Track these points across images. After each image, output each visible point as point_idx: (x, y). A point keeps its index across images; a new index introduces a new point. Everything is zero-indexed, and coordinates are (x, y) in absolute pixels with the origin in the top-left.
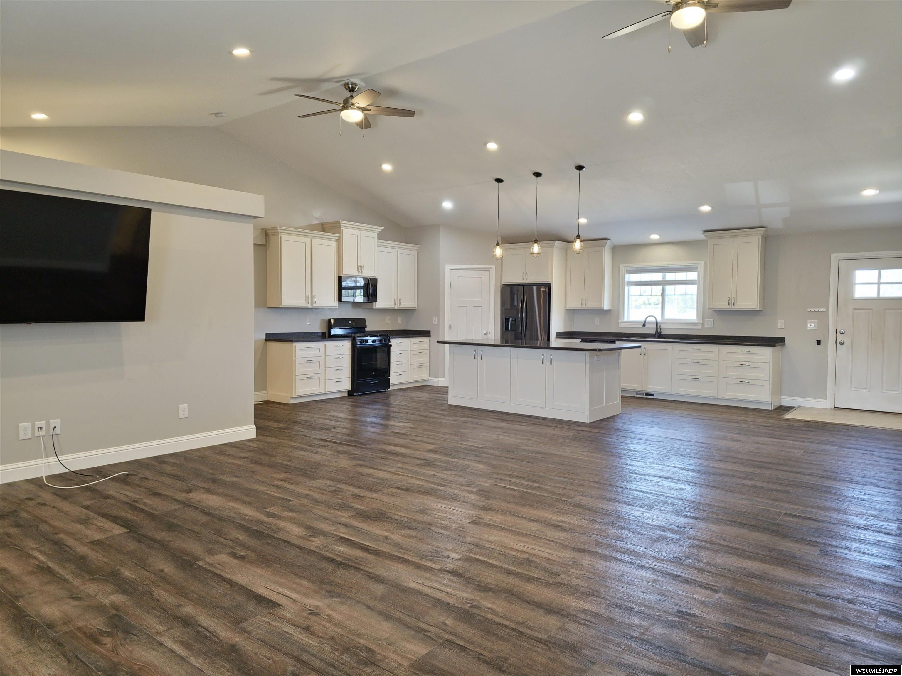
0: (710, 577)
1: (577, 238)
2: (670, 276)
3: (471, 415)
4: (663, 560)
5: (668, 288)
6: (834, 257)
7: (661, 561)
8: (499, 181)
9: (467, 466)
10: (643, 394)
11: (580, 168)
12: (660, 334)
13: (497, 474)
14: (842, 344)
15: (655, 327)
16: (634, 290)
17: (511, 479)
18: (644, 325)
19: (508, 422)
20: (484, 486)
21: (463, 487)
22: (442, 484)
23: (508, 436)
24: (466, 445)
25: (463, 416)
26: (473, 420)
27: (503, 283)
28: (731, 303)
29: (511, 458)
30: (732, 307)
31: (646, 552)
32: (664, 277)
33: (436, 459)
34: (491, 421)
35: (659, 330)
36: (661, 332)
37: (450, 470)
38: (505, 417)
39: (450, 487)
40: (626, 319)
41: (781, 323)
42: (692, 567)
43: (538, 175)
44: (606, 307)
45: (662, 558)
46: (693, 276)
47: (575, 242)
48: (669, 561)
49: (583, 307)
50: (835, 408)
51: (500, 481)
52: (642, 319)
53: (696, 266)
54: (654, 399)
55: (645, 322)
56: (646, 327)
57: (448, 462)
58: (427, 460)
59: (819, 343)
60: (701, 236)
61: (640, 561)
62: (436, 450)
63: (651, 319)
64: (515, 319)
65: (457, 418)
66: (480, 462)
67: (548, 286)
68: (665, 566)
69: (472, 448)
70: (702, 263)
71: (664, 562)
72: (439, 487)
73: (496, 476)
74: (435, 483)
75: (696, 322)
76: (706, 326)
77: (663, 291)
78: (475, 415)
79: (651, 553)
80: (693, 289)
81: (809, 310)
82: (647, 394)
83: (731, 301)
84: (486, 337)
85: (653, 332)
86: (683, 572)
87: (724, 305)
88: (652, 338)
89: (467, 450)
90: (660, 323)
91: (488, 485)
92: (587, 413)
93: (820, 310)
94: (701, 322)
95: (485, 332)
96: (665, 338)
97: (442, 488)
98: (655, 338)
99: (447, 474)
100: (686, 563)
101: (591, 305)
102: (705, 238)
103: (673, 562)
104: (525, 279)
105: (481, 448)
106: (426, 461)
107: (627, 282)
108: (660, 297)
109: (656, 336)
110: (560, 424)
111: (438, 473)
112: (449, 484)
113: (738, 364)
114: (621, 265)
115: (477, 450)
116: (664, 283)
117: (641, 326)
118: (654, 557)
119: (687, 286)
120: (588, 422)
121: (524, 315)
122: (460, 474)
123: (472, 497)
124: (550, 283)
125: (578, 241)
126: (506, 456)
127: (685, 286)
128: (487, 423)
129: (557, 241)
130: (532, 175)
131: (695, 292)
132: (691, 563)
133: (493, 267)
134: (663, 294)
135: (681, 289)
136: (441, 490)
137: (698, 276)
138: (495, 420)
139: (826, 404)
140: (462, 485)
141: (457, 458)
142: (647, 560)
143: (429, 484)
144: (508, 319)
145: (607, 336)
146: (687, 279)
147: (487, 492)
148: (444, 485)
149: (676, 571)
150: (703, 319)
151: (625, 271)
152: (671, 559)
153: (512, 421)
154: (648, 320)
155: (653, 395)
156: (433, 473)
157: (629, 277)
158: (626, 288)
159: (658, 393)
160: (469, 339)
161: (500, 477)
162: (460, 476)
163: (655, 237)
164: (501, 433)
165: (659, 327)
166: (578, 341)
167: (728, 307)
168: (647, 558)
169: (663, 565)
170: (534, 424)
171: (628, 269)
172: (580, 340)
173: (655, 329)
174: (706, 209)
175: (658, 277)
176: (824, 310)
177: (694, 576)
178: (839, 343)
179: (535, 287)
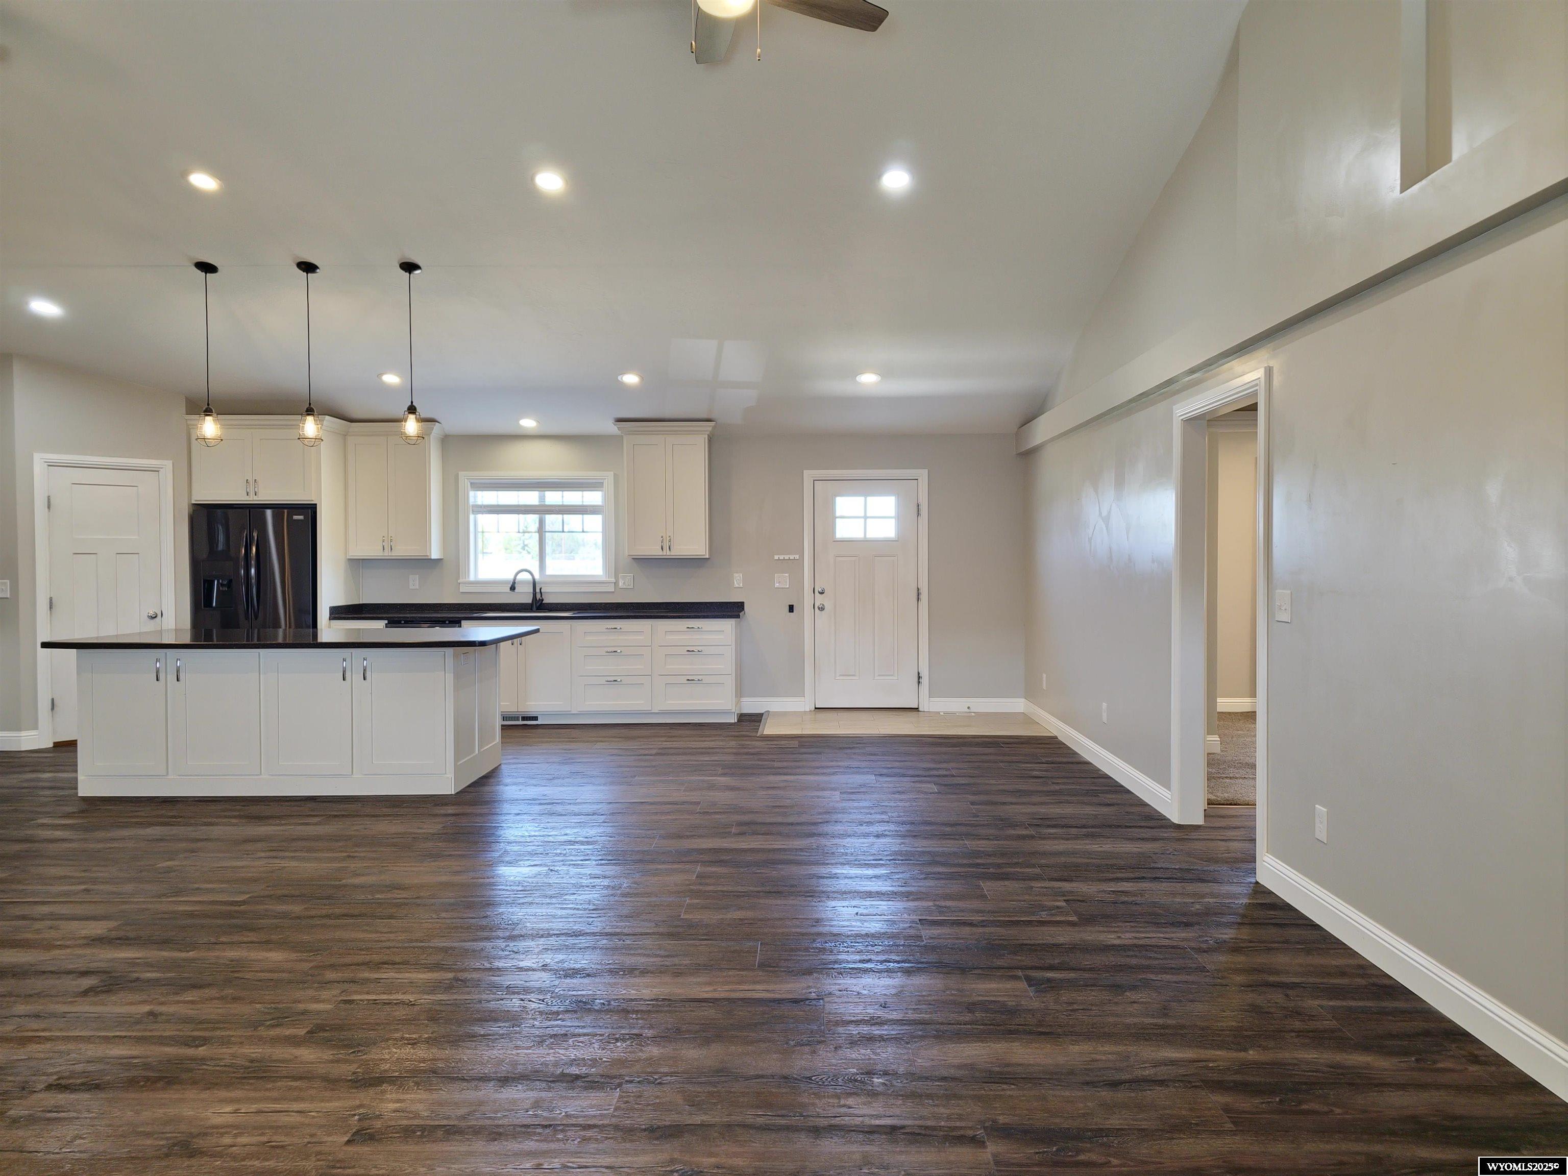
0: (640, 1022)
1: (410, 413)
2: (553, 498)
3: (158, 816)
4: (558, 1013)
5: (550, 519)
6: (808, 475)
7: (554, 1016)
8: (207, 268)
9: (237, 965)
10: (517, 719)
11: (409, 267)
12: (541, 603)
13: (333, 967)
14: (822, 609)
15: (532, 590)
16: (485, 521)
17: (376, 976)
18: (513, 588)
19: (271, 821)
20: (318, 1012)
21: (263, 1032)
22: (195, 1038)
23: (292, 857)
24: (196, 902)
25: (141, 824)
26: (175, 830)
27: (194, 502)
28: (666, 547)
29: (339, 917)
30: (667, 553)
31: (524, 1007)
32: (542, 498)
33: (133, 963)
34: (225, 825)
35: (538, 596)
36: (543, 600)
37: (195, 986)
38: (254, 809)
39: (225, 1042)
40: (472, 578)
41: (738, 580)
42: (608, 1011)
43: (308, 267)
44: (435, 554)
45: (555, 1009)
46: (594, 498)
47: (406, 421)
48: (567, 1011)
49: (387, 554)
50: (816, 708)
51: (354, 987)
52: (510, 577)
53: (601, 481)
54: (537, 725)
55: (514, 583)
56: (516, 590)
57: (175, 965)
58: (105, 972)
59: (791, 608)
60: (612, 429)
61: (519, 1026)
62: (114, 934)
63: (525, 576)
64: (230, 581)
65: (126, 833)
66: (267, 944)
67: (310, 511)
68: (563, 1023)
69: (224, 908)
70: (611, 474)
71: (559, 1017)
72: (191, 1052)
73: (331, 975)
74: (171, 1038)
75: (604, 579)
76: (621, 584)
77: (542, 523)
78: (175, 817)
79: (533, 1005)
80: (595, 522)
81: (776, 557)
82: (524, 718)
83: (664, 541)
84: (151, 626)
85: (529, 600)
86: (595, 1025)
87: (653, 550)
88: (525, 610)
89: (209, 917)
90: (539, 583)
91: (329, 1007)
92: (451, 775)
93: (792, 557)
94: (613, 580)
95: (151, 613)
96: (550, 610)
97: (202, 1051)
98: (531, 610)
99: (192, 1002)
100: (596, 1008)
101: (402, 550)
102: (619, 433)
103: (575, 1012)
104: (252, 493)
105: (244, 903)
106: (104, 977)
107: (473, 506)
108: (536, 536)
109: (534, 608)
110: (394, 806)
111: (162, 1004)
112: (218, 1033)
113: (683, 651)
114: (461, 474)
115: (236, 912)
116: (542, 510)
117: (508, 590)
118: (541, 1013)
119: (585, 516)
120: (453, 793)
121: (253, 571)
122: (229, 991)
123: (307, 1054)
124: (316, 504)
125: (412, 417)
126: (324, 912)
127: (581, 516)
128: (216, 831)
129: (327, 417)
130: (296, 267)
131: (599, 528)
132: (604, 1004)
133: (168, 464)
134: (541, 530)
135: (573, 521)
136: (203, 1060)
137: (605, 498)
138: (234, 821)
139: (803, 704)
140: (255, 1025)
141: (194, 946)
142: (531, 1021)
143: (153, 1047)
144: (211, 584)
145: (436, 612)
146: (585, 504)
147: (340, 1028)
148: (205, 1041)
149: (584, 1027)
150: (616, 576)
151: (469, 484)
152: (570, 1008)
153: (280, 817)
154: (520, 577)
155: (536, 718)
156: (147, 1008)
157: (475, 497)
158: (472, 517)
159: (545, 715)
160: (108, 634)
161: (347, 974)
162: (235, 999)
163: (528, 424)
164: (272, 854)
165: (538, 590)
166: (380, 624)
167: (661, 553)
168: (530, 1016)
169: (559, 1022)
170: (336, 816)
171: (472, 481)
172: (386, 622)
173: (532, 595)
174: (631, 379)
175: (530, 498)
176: (797, 557)
177: (615, 1026)
178: (819, 608)
179: (269, 513)
